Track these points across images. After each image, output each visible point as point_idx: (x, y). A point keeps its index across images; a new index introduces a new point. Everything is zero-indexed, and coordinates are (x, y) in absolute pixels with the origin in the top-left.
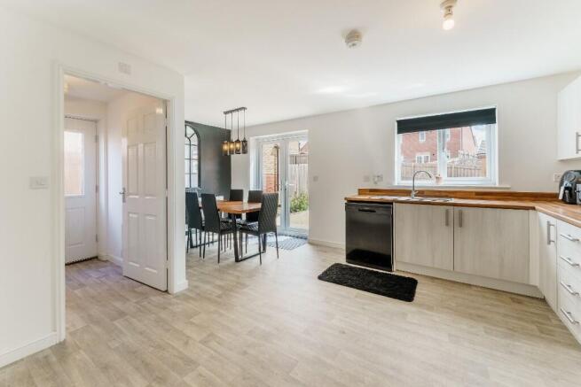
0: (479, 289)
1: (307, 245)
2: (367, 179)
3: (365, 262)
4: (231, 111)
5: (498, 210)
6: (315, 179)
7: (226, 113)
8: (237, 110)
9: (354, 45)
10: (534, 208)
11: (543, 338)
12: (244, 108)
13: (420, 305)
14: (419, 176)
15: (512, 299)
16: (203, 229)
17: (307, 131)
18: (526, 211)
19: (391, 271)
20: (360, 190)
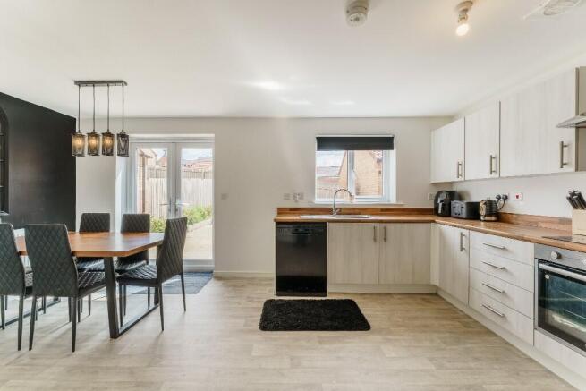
0: (399, 296)
1: (212, 280)
2: (287, 197)
3: (300, 291)
4: (93, 83)
5: (412, 224)
6: (224, 197)
7: (79, 83)
8: (108, 83)
9: (357, 19)
10: (434, 221)
11: (468, 332)
12: (122, 82)
13: (380, 331)
14: (339, 194)
15: (423, 299)
16: (27, 291)
17: (213, 135)
18: (429, 224)
19: (326, 296)
20: (279, 209)
